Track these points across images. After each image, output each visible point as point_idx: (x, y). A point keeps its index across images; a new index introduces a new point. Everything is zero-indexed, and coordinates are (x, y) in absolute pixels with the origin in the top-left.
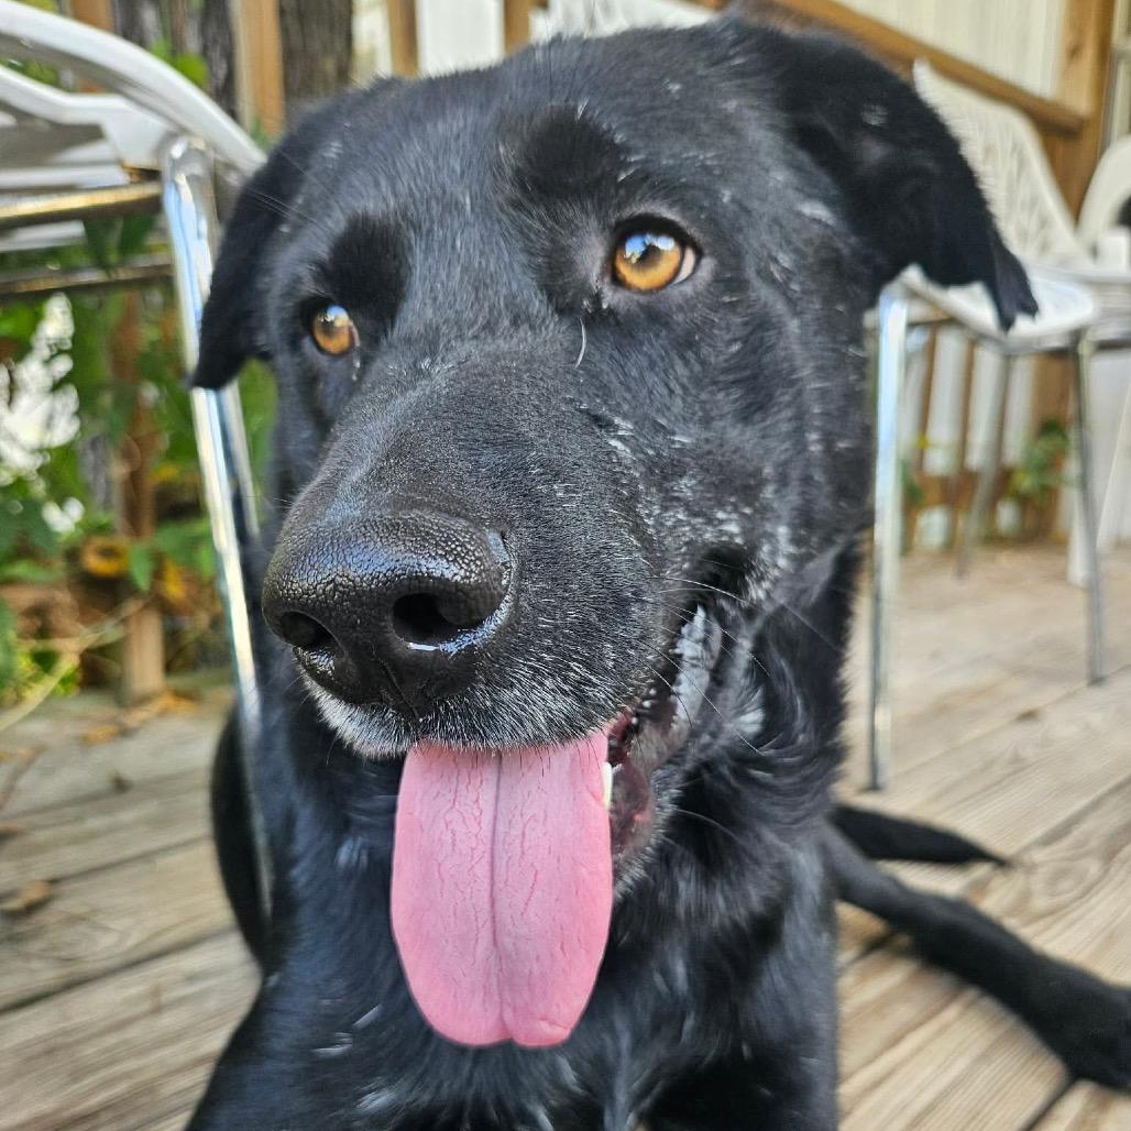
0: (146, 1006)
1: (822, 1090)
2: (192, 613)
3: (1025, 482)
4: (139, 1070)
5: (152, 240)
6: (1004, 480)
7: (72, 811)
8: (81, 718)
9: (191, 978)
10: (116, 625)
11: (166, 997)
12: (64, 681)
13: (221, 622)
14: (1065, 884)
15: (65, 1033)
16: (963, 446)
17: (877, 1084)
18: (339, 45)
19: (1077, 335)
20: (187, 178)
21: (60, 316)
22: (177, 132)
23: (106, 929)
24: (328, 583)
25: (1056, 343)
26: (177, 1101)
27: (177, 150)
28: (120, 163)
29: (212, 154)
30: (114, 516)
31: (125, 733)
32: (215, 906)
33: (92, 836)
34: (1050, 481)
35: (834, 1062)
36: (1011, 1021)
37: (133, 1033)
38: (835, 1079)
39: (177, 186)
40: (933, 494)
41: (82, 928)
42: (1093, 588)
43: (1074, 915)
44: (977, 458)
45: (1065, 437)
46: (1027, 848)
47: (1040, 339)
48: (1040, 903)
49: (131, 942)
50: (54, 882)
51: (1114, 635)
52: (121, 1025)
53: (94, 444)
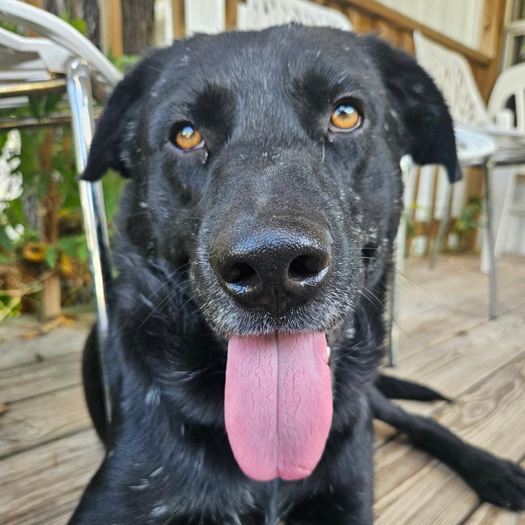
0: (51, 463)
1: (366, 507)
2: (75, 279)
3: (461, 225)
4: (47, 493)
5: (60, 105)
6: (452, 224)
7: (17, 371)
8: (21, 327)
9: (72, 450)
10: (39, 284)
11: (60, 459)
12: (13, 310)
13: (89, 284)
14: (478, 412)
15: (12, 475)
16: (433, 208)
17: (390, 504)
18: (148, 17)
19: (486, 159)
20: (79, 78)
21: (15, 139)
22: (74, 57)
23: (32, 427)
24: (264, 249)
25: (476, 162)
26: (64, 508)
27: (74, 65)
28: (47, 70)
29: (91, 67)
30: (39, 233)
31: (42, 334)
32: (83, 417)
33: (26, 382)
34: (473, 225)
35: (372, 493)
36: (453, 475)
37: (45, 475)
38: (372, 501)
39: (74, 82)
40: (419, 230)
41: (21, 426)
42: (492, 275)
43: (482, 426)
44: (439, 214)
45: (480, 205)
46: (461, 395)
47: (469, 160)
48: (467, 420)
49: (43, 433)
50: (8, 404)
51: (501, 297)
52: (39, 472)
53: (29, 198)
